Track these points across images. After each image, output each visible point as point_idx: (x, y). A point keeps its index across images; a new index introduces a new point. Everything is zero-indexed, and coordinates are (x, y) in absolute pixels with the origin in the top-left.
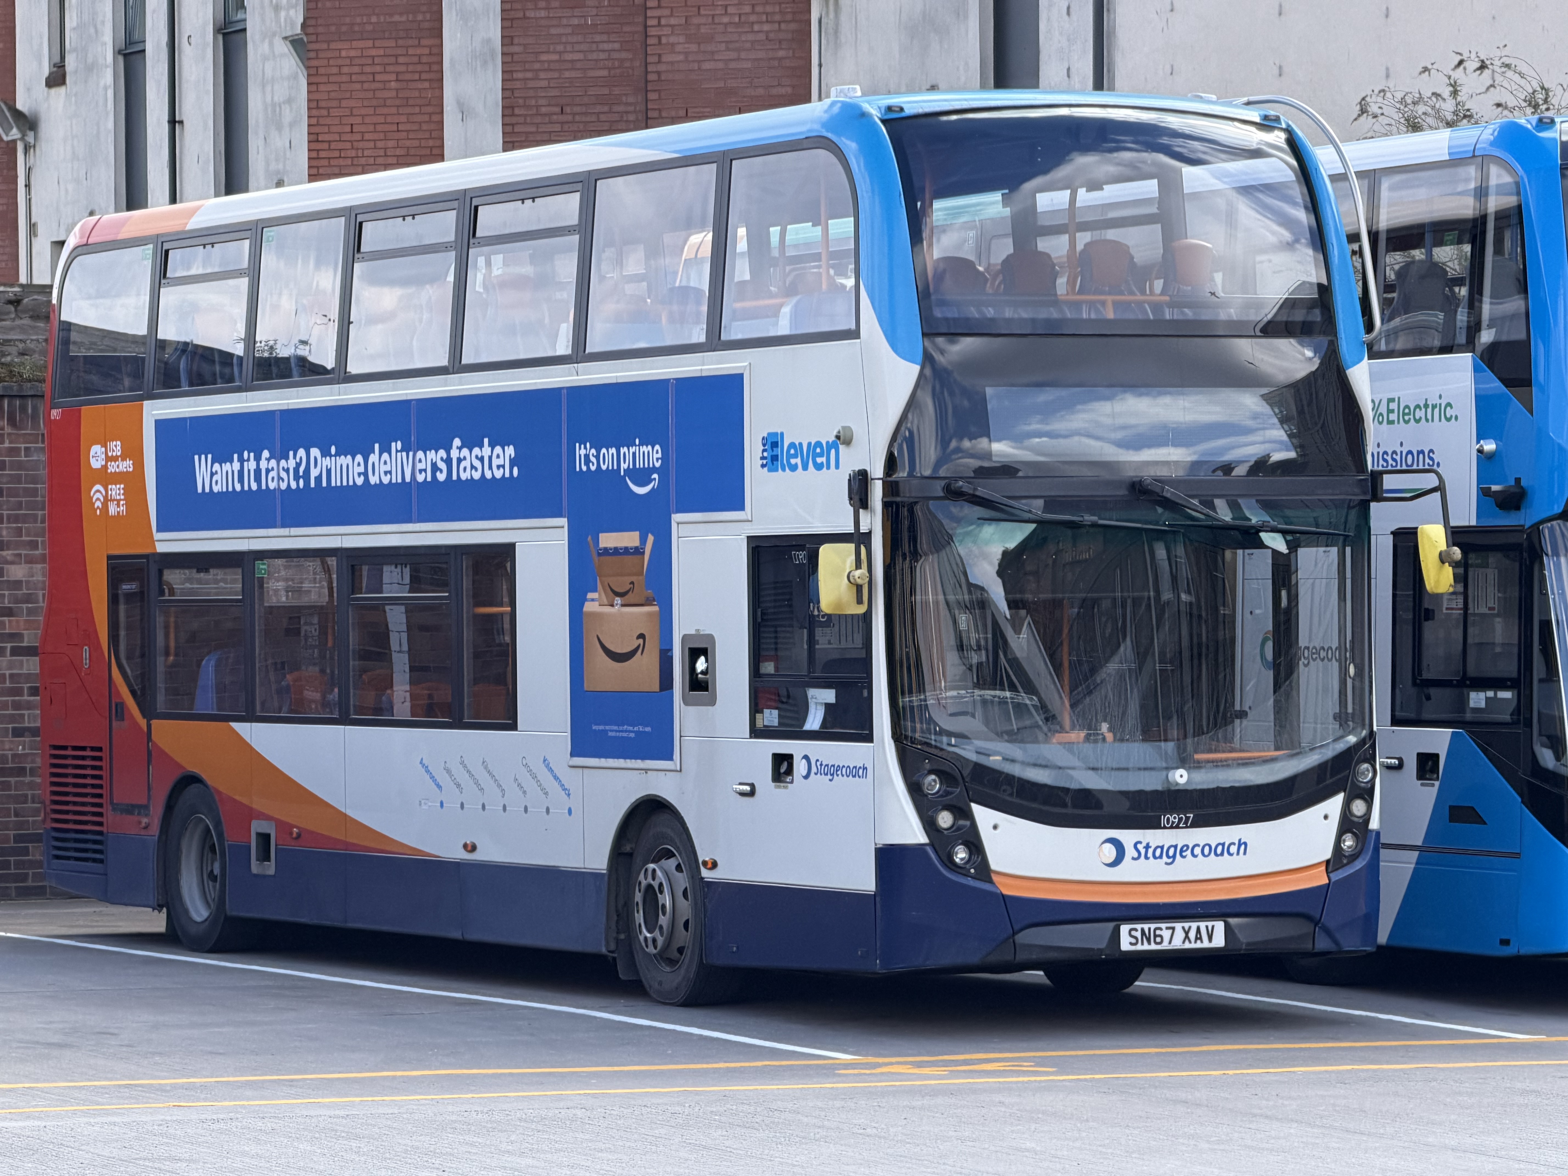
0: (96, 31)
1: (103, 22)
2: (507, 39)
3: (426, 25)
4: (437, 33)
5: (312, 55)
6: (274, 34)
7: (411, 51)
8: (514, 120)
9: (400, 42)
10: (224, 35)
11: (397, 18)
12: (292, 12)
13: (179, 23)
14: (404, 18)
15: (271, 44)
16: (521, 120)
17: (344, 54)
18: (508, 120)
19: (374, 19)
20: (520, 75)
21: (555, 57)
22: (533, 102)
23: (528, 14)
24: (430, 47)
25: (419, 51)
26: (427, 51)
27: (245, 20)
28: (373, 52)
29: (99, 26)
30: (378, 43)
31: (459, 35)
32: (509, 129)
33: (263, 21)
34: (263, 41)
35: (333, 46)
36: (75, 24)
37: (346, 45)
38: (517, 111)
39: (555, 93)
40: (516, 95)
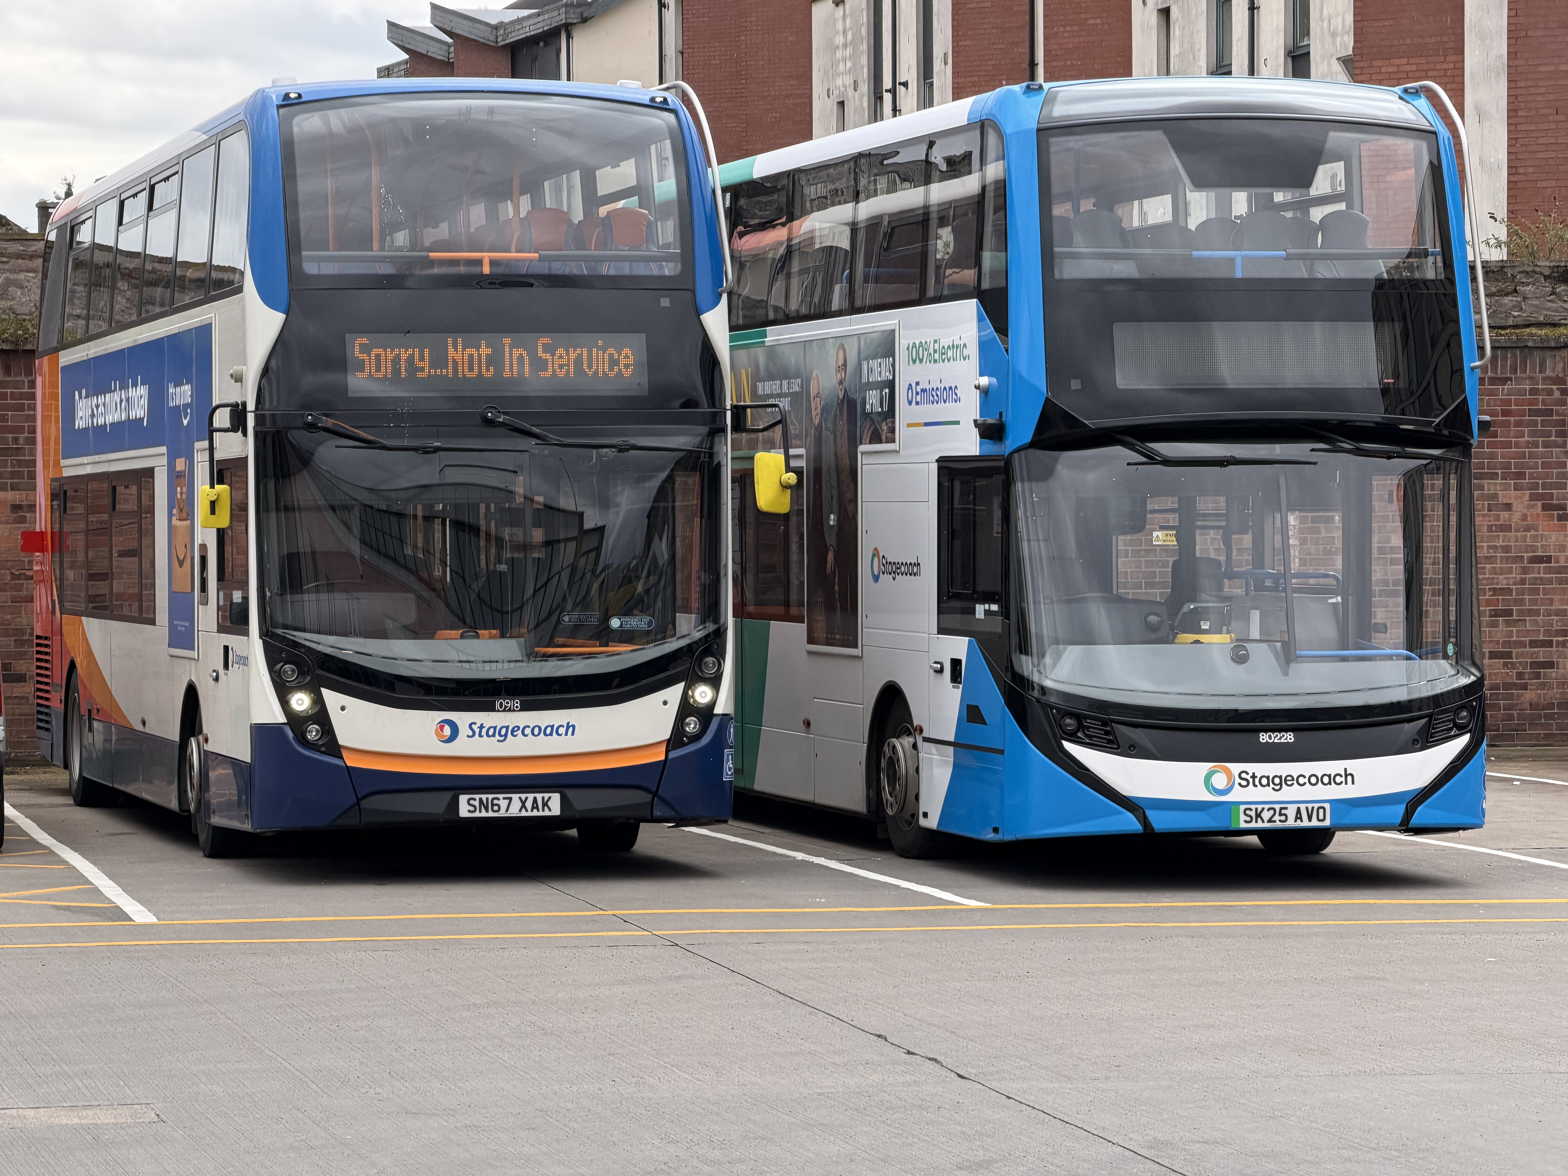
0: (1194, 58)
1: (1199, 50)
2: (1512, 54)
3: (1452, 45)
4: (1460, 51)
5: (1358, 71)
6: (1332, 56)
7: (1438, 67)
8: (1517, 120)
9: (1430, 59)
10: (1293, 58)
11: (1428, 40)
12: (1346, 38)
13: (1258, 49)
14: (1433, 40)
15: (1329, 63)
16: (1523, 120)
17: (1383, 70)
18: (1512, 121)
19: (1408, 41)
20: (1523, 84)
21: (1552, 68)
22: (1533, 105)
23: (1529, 33)
24: (1454, 63)
25: (1445, 66)
26: (1451, 66)
27: (1309, 45)
28: (1408, 68)
29: (1196, 54)
30: (1411, 61)
31: (1477, 53)
32: (1513, 128)
33: (1323, 45)
34: (1323, 61)
35: (1375, 63)
36: (1177, 52)
37: (1386, 62)
38: (1520, 113)
39: (1552, 97)
40: (1520, 100)
